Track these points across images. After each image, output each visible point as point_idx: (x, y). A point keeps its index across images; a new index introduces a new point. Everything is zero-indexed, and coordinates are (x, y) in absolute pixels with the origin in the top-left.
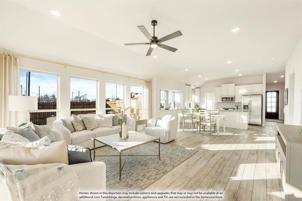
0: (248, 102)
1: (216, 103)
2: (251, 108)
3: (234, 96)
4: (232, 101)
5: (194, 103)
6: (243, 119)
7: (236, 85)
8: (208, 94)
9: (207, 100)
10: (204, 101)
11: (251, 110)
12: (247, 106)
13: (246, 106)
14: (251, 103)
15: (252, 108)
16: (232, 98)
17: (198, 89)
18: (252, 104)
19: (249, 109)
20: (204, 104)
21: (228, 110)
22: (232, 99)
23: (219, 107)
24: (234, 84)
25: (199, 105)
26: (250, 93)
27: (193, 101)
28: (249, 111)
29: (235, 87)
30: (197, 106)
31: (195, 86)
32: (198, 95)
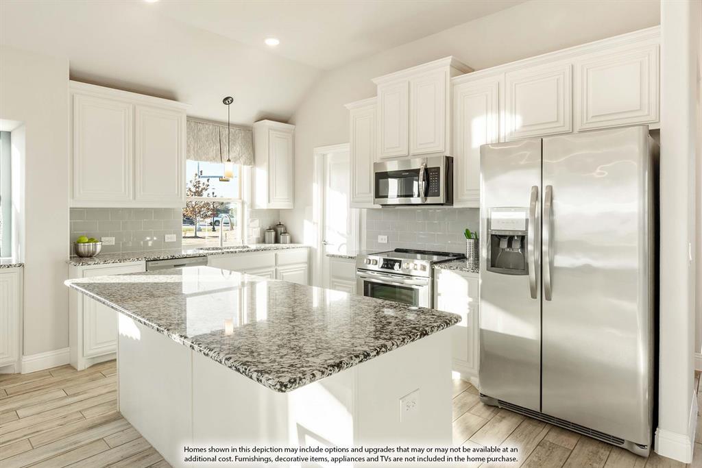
0: (527, 201)
1: (364, 212)
3: (449, 161)
4: (430, 200)
5: (255, 213)
7: (462, 69)
8: (331, 153)
9: (328, 189)
10: (309, 203)
12: (522, 238)
13: (511, 238)
14: (552, 212)
16: (430, 174)
17: (271, 123)
20: (310, 219)
22: (434, 180)
23: (380, 241)
24: (448, 60)
25: (293, 225)
26: (554, 125)
27: (243, 203)
28: (534, 296)
29: (453, 85)
30: (277, 232)
31: (228, 101)
32: (266, 164)
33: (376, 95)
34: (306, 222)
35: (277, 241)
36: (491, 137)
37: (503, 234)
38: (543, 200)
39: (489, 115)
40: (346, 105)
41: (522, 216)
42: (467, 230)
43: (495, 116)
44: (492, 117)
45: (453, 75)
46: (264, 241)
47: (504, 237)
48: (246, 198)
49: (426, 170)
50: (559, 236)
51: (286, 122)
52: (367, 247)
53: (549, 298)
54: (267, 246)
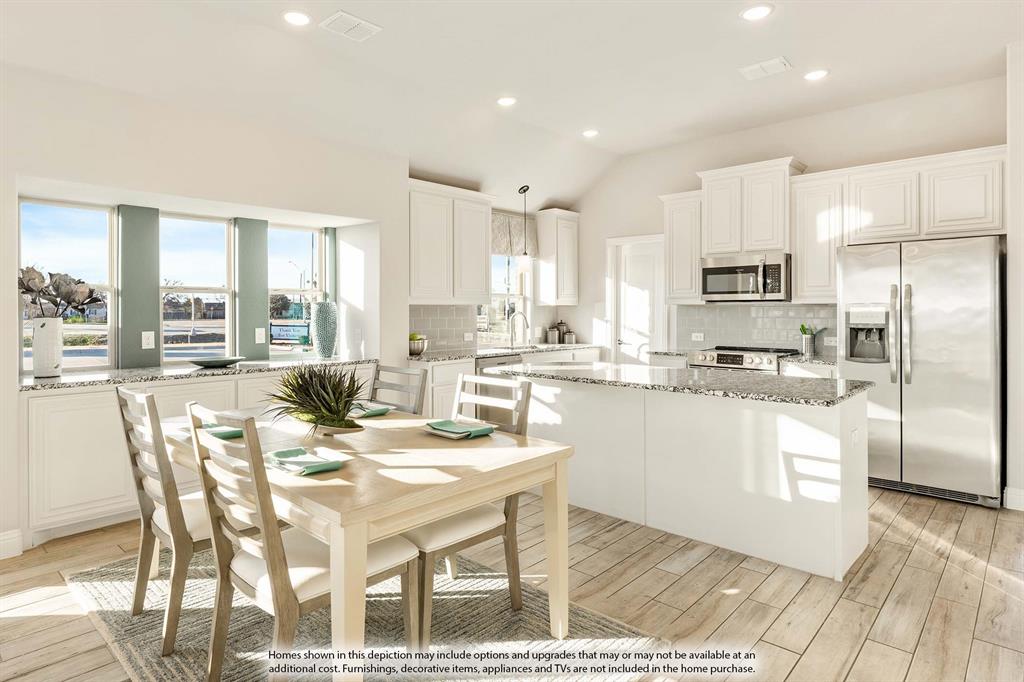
0: (887, 298)
1: (674, 309)
2: (906, 351)
3: (789, 258)
4: (769, 296)
5: (538, 308)
6: (800, 466)
7: (800, 169)
8: (627, 247)
9: (623, 284)
10: (600, 298)
11: (907, 367)
12: (881, 331)
13: (869, 331)
14: (910, 308)
15: (917, 351)
16: (770, 271)
17: (556, 211)
18: (915, 313)
19: (893, 353)
20: (602, 317)
21: (738, 360)
22: (775, 277)
23: (694, 339)
24: (789, 160)
25: (575, 323)
26: (903, 227)
27: (525, 299)
28: (893, 380)
29: (791, 183)
30: (559, 331)
31: (524, 190)
32: (555, 256)
33: (701, 188)
34: (595, 321)
35: (561, 341)
36: (836, 233)
37: (860, 327)
38: (903, 297)
39: (832, 210)
40: (661, 197)
41: (882, 310)
42: (802, 326)
43: (838, 208)
44: (836, 212)
45: (792, 175)
46: (546, 340)
47: (862, 330)
48: (528, 293)
49: (765, 266)
50: (919, 327)
51: (567, 209)
52: (678, 346)
53: (909, 381)
54: (551, 346)
